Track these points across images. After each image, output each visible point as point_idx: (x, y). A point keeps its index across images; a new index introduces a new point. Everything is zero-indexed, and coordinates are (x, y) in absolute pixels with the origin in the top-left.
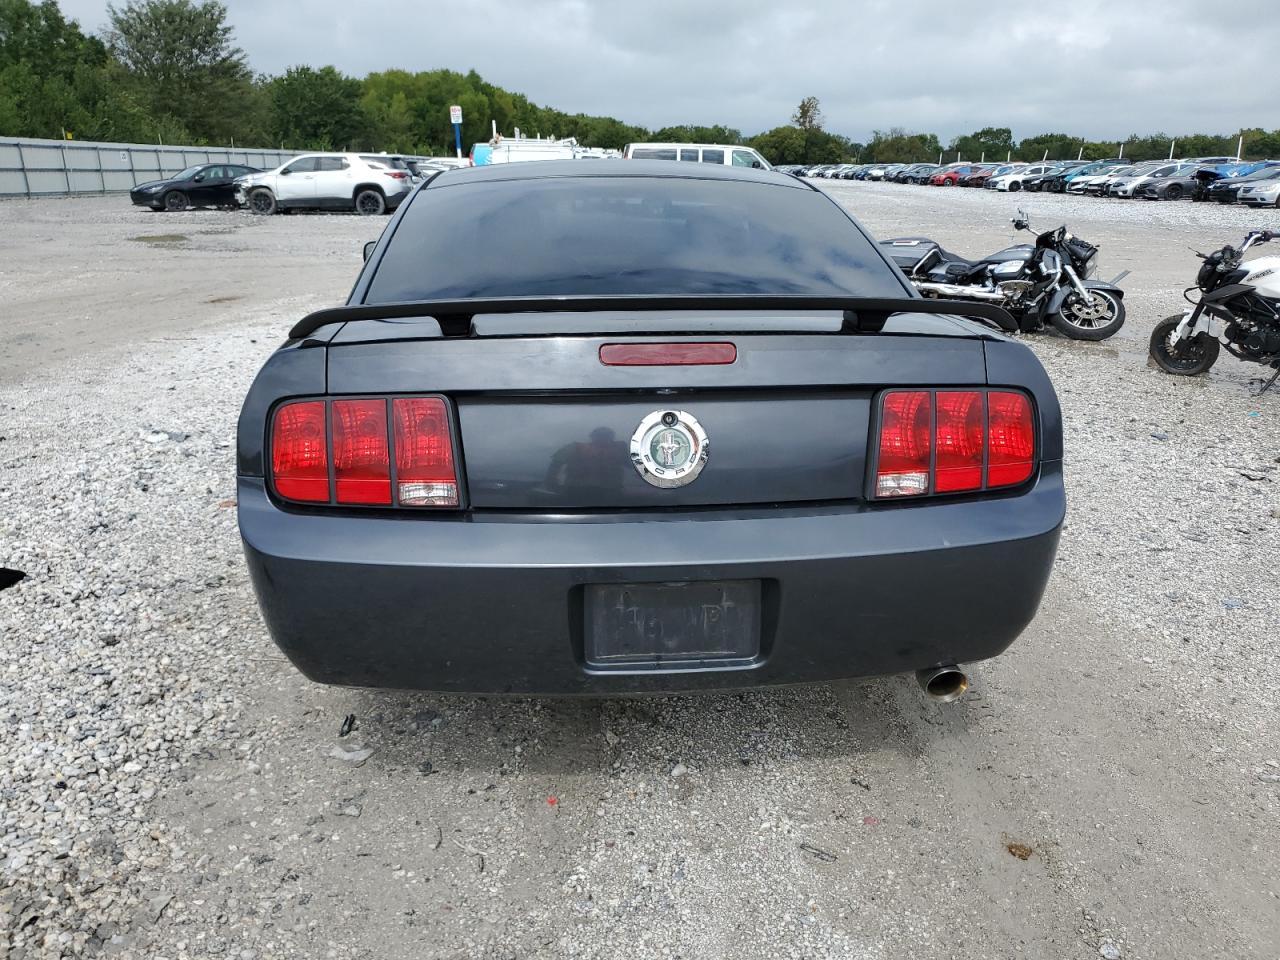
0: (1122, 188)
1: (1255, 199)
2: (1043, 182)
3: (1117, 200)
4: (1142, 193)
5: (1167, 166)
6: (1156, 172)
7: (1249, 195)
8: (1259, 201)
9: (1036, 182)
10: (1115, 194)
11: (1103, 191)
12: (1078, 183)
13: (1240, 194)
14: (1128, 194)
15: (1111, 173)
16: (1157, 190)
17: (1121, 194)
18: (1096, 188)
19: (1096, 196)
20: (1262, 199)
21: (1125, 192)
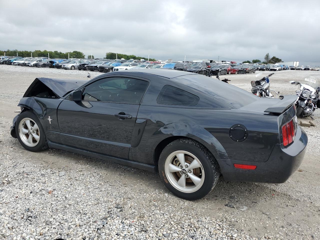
0: (30, 64)
1: (66, 68)
2: (4, 62)
3: (30, 67)
4: (36, 65)
5: (40, 59)
6: (38, 61)
7: (65, 67)
8: (67, 68)
9: (1, 62)
10: (28, 66)
11: (24, 65)
12: (16, 63)
13: (62, 66)
14: (32, 66)
15: (24, 60)
16: (40, 65)
17: (30, 66)
18: (22, 64)
19: (23, 66)
20: (68, 68)
21: (31, 65)
